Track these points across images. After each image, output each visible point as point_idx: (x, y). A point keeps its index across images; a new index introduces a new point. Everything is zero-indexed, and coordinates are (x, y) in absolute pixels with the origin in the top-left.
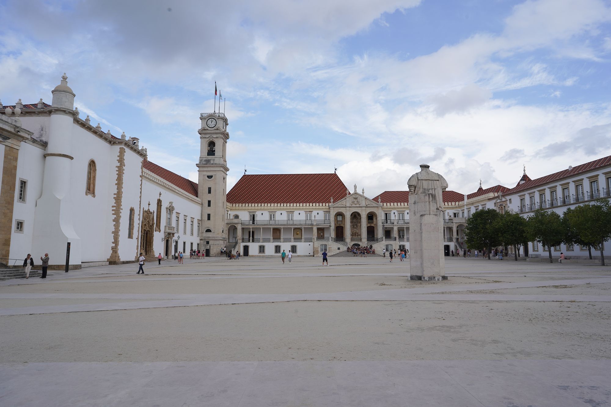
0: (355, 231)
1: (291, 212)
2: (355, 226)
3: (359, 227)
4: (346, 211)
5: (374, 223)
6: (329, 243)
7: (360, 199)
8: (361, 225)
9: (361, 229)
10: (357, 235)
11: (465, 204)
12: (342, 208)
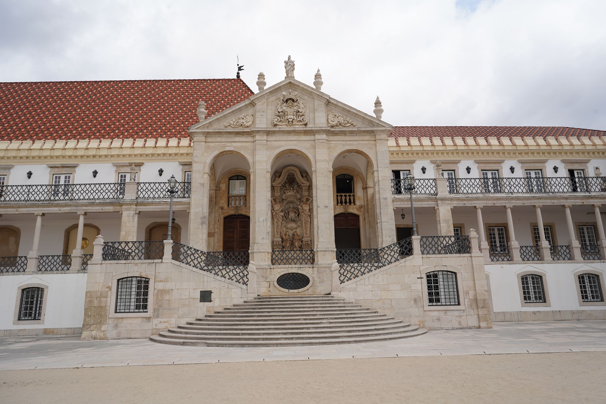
0: (291, 233)
1: (63, 167)
2: (292, 215)
3: (304, 217)
4: (254, 150)
5: (358, 203)
7: (304, 105)
8: (311, 210)
9: (311, 222)
10: (297, 244)
12: (237, 139)
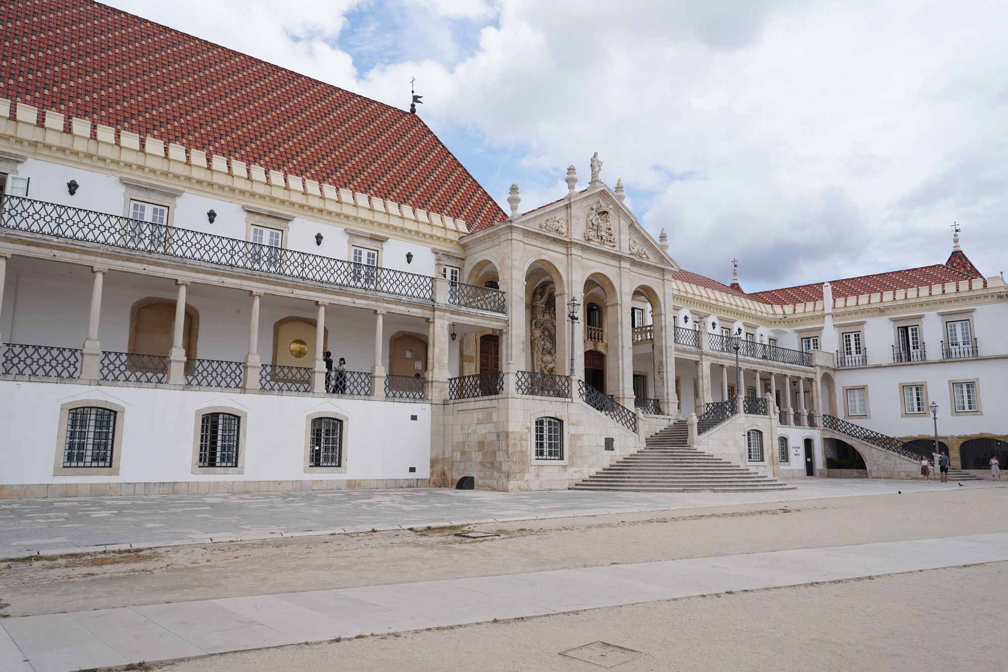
1: (271, 216)
2: (548, 345)
6: (573, 408)
7: (613, 221)
11: (826, 312)
12: (552, 247)
